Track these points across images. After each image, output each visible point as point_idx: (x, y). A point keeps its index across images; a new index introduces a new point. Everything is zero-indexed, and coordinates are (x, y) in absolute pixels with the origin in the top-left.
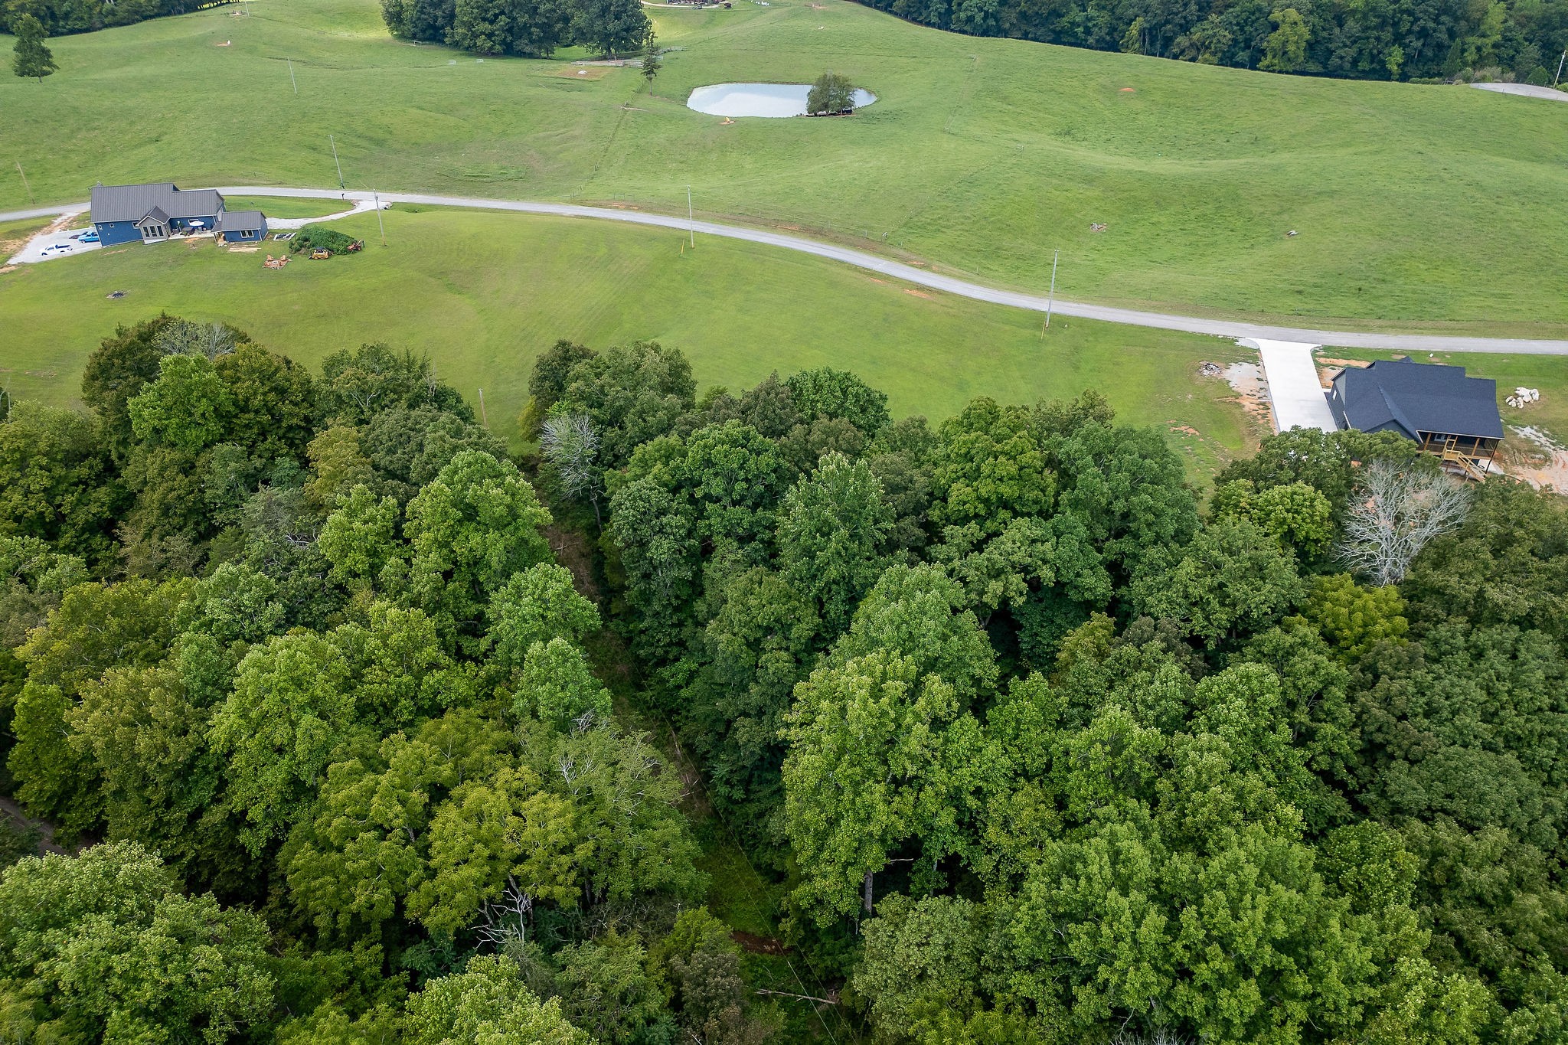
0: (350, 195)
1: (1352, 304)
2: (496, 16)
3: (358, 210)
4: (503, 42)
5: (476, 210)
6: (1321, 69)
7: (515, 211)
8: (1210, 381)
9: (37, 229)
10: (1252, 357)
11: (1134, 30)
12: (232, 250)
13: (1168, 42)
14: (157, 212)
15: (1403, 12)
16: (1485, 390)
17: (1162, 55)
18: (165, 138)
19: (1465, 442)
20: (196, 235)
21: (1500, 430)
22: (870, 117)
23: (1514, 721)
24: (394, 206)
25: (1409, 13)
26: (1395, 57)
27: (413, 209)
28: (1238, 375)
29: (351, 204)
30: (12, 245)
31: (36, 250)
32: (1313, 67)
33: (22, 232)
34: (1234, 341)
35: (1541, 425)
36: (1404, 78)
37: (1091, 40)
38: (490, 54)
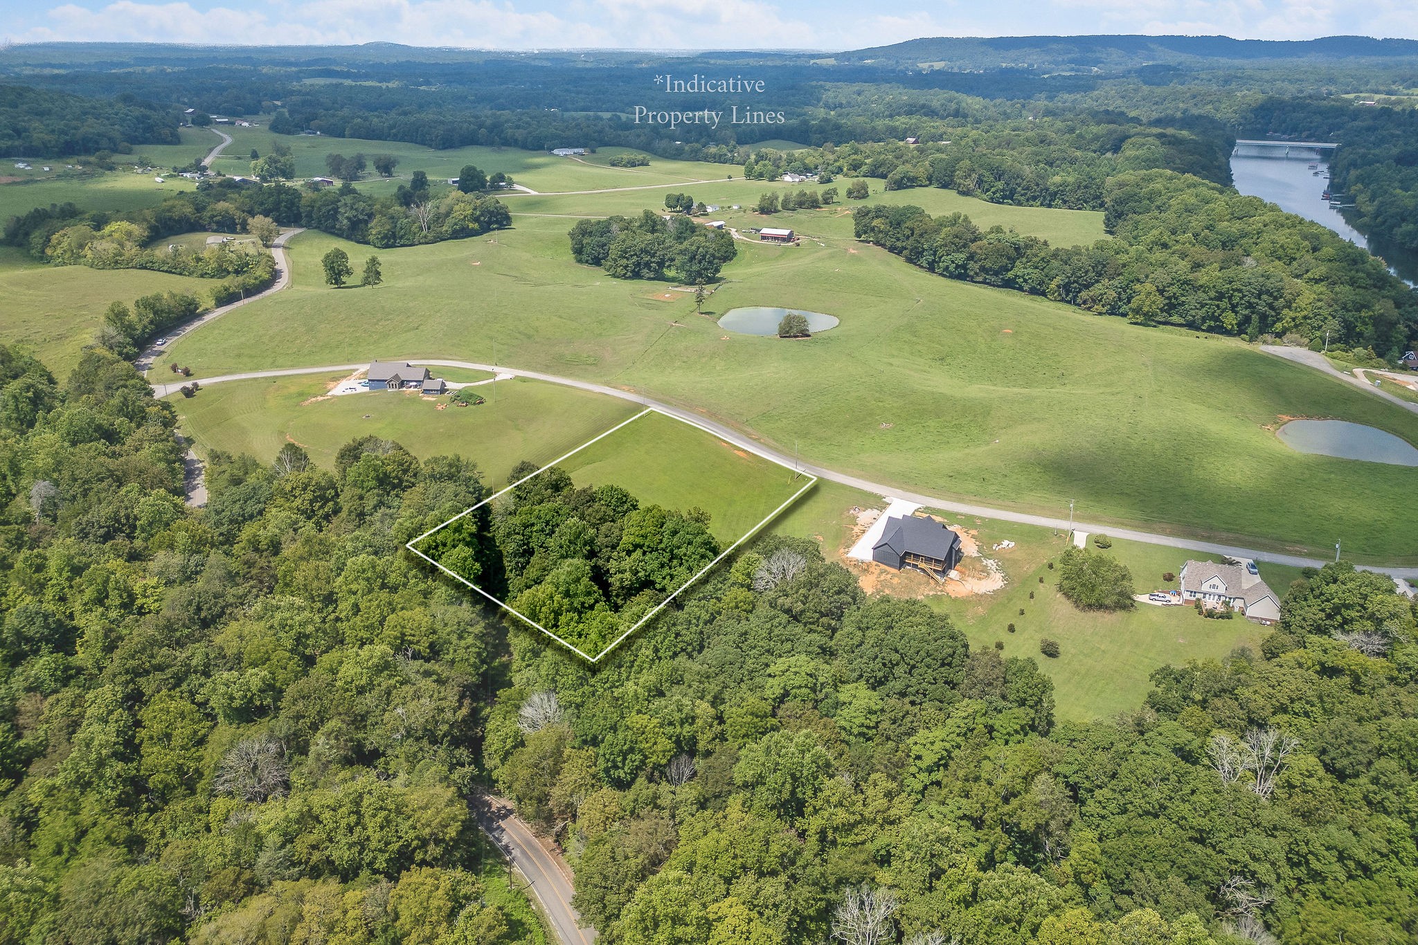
0: (497, 369)
2: (632, 256)
3: (497, 379)
4: (633, 271)
5: (554, 384)
6: (1182, 321)
7: (572, 387)
9: (345, 377)
11: (1055, 285)
12: (425, 398)
14: (396, 377)
15: (1234, 290)
18: (421, 328)
20: (412, 389)
22: (827, 340)
24: (516, 377)
25: (1240, 291)
26: (1229, 320)
27: (524, 380)
29: (494, 375)
30: (331, 385)
31: (340, 389)
33: (337, 378)
37: (1028, 288)
38: (624, 277)
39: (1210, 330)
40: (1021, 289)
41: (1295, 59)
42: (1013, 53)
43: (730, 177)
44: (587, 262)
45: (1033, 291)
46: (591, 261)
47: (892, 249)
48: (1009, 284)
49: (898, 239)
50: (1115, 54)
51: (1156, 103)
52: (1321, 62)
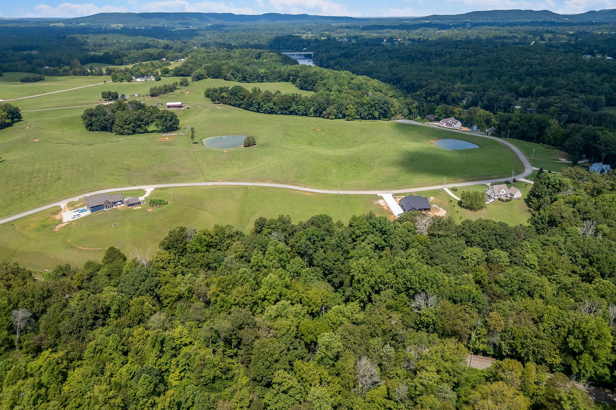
1: (394, 183)
3: (148, 191)
8: (376, 204)
10: (382, 198)
11: (312, 110)
13: (321, 113)
16: (426, 199)
17: (320, 117)
19: (425, 209)
20: (119, 206)
21: (429, 205)
22: (262, 146)
23: (448, 250)
26: (376, 114)
28: (381, 202)
32: (357, 117)
34: (377, 195)
35: (436, 204)
36: (379, 119)
37: (300, 113)
39: (369, 119)
40: (296, 114)
41: (255, 22)
42: (154, 20)
43: (105, 82)
44: (97, 130)
45: (303, 115)
46: (99, 129)
47: (234, 105)
48: (291, 113)
49: (237, 101)
50: (195, 21)
51: (235, 40)
52: (263, 22)
